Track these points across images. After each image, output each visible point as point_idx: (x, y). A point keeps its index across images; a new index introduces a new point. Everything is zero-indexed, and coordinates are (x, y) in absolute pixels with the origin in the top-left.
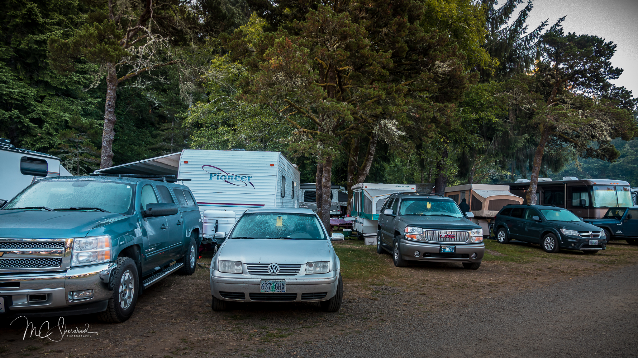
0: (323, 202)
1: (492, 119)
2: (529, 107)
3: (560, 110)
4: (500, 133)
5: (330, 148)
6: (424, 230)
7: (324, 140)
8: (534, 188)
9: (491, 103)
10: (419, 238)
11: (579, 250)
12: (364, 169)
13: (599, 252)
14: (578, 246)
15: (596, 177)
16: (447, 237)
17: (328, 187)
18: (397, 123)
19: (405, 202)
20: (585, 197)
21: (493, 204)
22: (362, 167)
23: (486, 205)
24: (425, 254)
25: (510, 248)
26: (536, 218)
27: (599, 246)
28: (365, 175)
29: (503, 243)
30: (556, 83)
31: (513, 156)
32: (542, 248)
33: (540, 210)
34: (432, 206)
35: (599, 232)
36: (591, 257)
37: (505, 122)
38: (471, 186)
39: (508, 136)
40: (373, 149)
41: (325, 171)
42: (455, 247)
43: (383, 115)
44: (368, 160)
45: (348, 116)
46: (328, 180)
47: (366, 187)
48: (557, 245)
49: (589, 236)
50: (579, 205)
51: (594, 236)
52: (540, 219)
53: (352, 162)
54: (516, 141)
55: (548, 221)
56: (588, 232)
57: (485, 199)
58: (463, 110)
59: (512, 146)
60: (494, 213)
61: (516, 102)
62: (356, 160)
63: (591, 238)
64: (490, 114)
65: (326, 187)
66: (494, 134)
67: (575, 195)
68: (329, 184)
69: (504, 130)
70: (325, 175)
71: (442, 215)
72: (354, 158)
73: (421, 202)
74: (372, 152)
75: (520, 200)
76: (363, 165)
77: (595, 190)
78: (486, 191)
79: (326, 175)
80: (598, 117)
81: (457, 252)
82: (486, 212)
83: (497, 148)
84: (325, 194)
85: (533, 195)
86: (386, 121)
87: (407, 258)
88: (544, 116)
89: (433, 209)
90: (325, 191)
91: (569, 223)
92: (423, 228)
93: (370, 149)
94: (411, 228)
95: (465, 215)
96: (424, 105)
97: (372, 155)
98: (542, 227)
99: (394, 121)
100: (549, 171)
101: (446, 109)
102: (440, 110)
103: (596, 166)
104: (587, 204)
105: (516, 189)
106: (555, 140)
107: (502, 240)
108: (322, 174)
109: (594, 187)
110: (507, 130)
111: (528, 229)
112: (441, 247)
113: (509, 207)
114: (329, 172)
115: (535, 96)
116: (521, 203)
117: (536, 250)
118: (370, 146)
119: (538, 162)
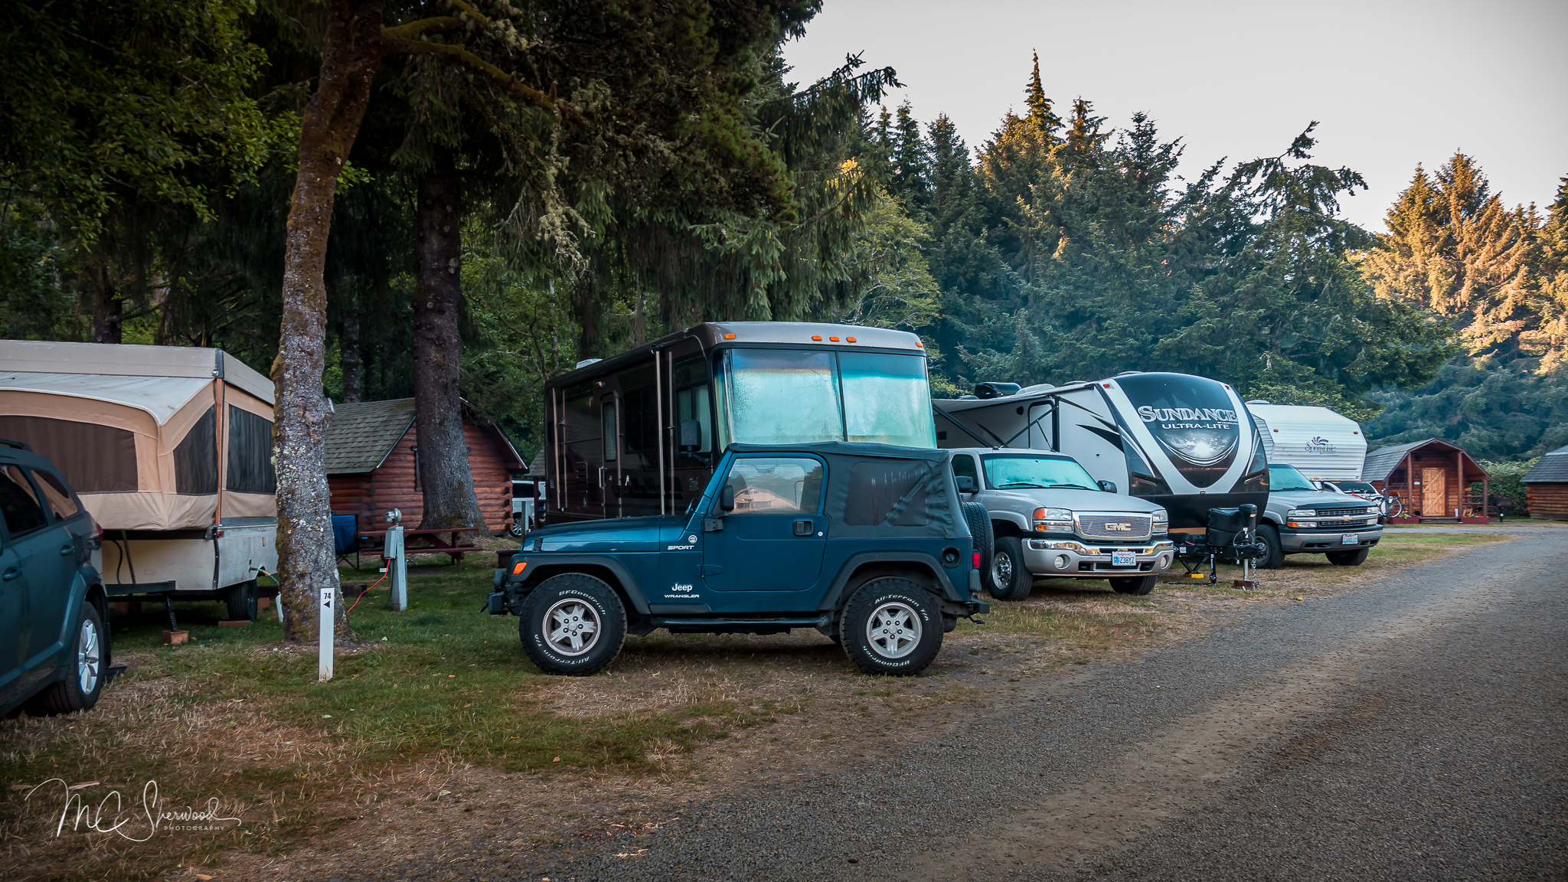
20: (701, 405)
67: (684, 405)
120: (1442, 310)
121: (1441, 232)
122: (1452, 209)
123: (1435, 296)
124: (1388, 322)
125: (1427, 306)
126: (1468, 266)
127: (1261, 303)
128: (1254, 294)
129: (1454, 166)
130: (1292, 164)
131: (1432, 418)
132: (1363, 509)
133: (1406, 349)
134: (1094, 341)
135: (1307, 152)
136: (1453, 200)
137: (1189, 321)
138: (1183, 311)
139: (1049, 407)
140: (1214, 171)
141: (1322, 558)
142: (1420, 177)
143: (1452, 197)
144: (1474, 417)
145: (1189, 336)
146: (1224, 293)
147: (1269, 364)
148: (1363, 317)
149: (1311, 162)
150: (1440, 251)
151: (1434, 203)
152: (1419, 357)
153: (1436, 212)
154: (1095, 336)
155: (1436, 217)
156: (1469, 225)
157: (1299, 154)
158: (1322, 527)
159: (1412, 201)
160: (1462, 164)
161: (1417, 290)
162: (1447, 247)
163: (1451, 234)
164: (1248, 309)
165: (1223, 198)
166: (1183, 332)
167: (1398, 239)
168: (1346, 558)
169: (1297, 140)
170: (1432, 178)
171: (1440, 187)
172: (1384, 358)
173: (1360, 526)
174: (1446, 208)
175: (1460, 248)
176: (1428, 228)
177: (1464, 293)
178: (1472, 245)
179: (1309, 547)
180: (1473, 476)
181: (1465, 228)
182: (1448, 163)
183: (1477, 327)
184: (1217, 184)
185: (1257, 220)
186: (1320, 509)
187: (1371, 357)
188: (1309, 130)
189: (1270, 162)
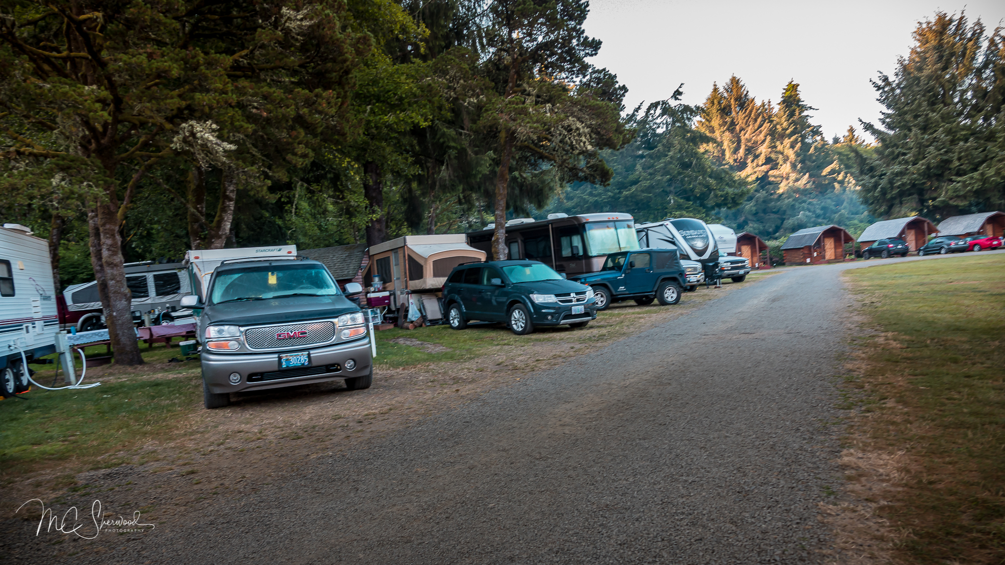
0: (111, 295)
1: (419, 122)
2: (475, 101)
3: (517, 104)
4: (453, 153)
5: (85, 183)
6: (242, 329)
7: (69, 168)
8: (501, 235)
9: (415, 96)
10: (236, 346)
11: (558, 324)
12: (219, 226)
13: (590, 323)
14: (557, 319)
15: (588, 211)
16: (290, 337)
17: (116, 265)
18: (214, 126)
19: (222, 278)
20: (576, 241)
21: (440, 266)
22: (214, 224)
23: (429, 270)
24: (251, 377)
25: (468, 334)
26: (497, 281)
27: (586, 314)
28: (224, 237)
29: (459, 328)
30: (513, 62)
31: (479, 188)
32: (508, 328)
33: (502, 268)
34: (278, 279)
35: (584, 293)
36: (577, 333)
37: (461, 134)
38: (405, 240)
39: (466, 156)
40: (231, 188)
41: (105, 233)
42: (309, 355)
43: (191, 112)
44: (224, 210)
45: (96, 111)
46: (113, 251)
47: (197, 258)
48: (529, 322)
49: (571, 301)
50: (570, 255)
51: (578, 300)
52: (502, 282)
53: (193, 214)
54: (478, 164)
55: (513, 284)
56: (569, 295)
57: (426, 260)
58: (371, 109)
59: (474, 172)
60: (441, 281)
61: (455, 93)
62: (201, 212)
63: (573, 303)
64: (414, 115)
65: (112, 265)
66: (445, 154)
67: (565, 241)
68: (119, 257)
69: (459, 147)
70: (106, 241)
71: (295, 295)
72: (197, 209)
73: (255, 275)
74: (231, 195)
75: (482, 256)
76: (216, 219)
77: (589, 230)
78: (429, 246)
79: (109, 242)
80: (572, 115)
81: (314, 364)
82: (432, 281)
83: (452, 177)
84: (112, 280)
85: (500, 247)
86: (193, 122)
87: (218, 391)
88: (495, 114)
89: (281, 286)
90: (112, 274)
91: (543, 284)
92: (240, 326)
93: (225, 190)
94: (217, 328)
95: (344, 290)
96: (274, 92)
97: (230, 200)
98: (506, 294)
99: (209, 122)
100: (531, 207)
101: (320, 100)
102: (309, 103)
103: (604, 199)
104: (581, 253)
105: (478, 239)
106: (528, 157)
107: (456, 323)
108: (100, 240)
109: (587, 226)
110: (464, 146)
111: (497, 302)
112: (280, 358)
113: (462, 268)
114: (113, 235)
115: (483, 82)
116: (483, 259)
117: (502, 333)
118: (224, 185)
119: (502, 191)
120: (731, 161)
121: (728, 119)
122: (732, 107)
123: (728, 154)
124: (721, 178)
125: (724, 159)
126: (742, 138)
127: (667, 173)
128: (664, 169)
129: (732, 83)
130: (673, 103)
131: (730, 219)
132: (744, 262)
133: (730, 191)
134: (591, 194)
135: (679, 97)
136: (732, 101)
137: (635, 182)
138: (631, 177)
139: (644, 233)
140: (639, 108)
141: (730, 280)
142: (716, 90)
143: (732, 100)
144: (750, 217)
145: (636, 190)
146: (649, 168)
147: (672, 201)
148: (710, 177)
149: (682, 102)
150: (728, 129)
151: (724, 102)
152: (736, 194)
153: (725, 108)
154: (591, 192)
155: (725, 111)
156: (741, 115)
157: (676, 99)
158: (733, 268)
159: (713, 103)
160: (735, 82)
161: (719, 151)
162: (731, 127)
163: (733, 120)
164: (662, 176)
165: (644, 122)
166: (634, 188)
167: (707, 123)
168: (738, 279)
169: (675, 92)
170: (721, 90)
171: (726, 95)
172: (721, 196)
173: (743, 267)
174: (730, 106)
175: (738, 128)
176: (721, 117)
177: (742, 152)
178: (743, 126)
179: (728, 276)
180: (763, 248)
181: (740, 117)
182: (728, 81)
183: (748, 170)
184: (641, 115)
185: (660, 131)
186: (732, 262)
187: (716, 196)
188: (680, 87)
189: (664, 103)
